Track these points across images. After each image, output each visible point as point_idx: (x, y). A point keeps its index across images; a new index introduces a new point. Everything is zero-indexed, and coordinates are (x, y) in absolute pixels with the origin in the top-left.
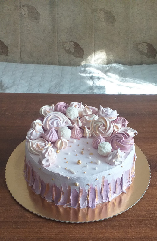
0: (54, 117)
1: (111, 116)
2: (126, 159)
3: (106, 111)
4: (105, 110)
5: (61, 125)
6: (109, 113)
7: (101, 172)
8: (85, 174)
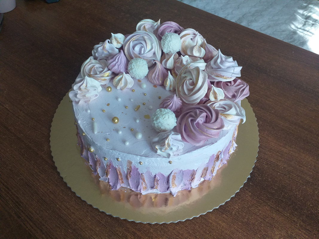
0: (141, 39)
1: (223, 74)
2: (186, 154)
3: (222, 62)
4: (221, 58)
5: (143, 54)
6: (224, 66)
7: (128, 153)
8: (106, 142)
